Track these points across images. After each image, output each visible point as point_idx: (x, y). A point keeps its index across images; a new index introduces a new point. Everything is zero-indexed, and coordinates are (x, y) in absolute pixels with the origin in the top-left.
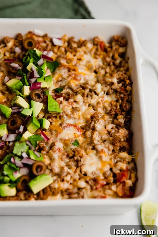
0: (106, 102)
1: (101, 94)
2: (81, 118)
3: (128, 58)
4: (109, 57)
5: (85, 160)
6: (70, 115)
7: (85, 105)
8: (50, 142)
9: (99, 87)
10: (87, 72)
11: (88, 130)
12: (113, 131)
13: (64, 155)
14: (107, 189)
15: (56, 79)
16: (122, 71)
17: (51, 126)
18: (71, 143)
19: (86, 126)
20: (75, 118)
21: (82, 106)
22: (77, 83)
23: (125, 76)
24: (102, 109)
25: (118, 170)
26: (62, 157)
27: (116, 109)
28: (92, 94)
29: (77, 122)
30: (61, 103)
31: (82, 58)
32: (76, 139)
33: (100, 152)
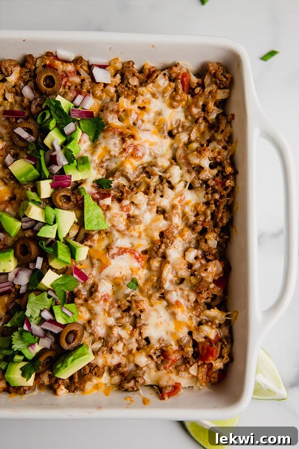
0: (187, 203)
1: (180, 187)
2: (143, 235)
3: (233, 116)
4: (196, 106)
5: (147, 318)
6: (123, 231)
7: (150, 210)
8: (90, 282)
9: (176, 173)
10: (156, 138)
11: (155, 258)
12: (197, 266)
13: (113, 307)
14: (182, 371)
15: (98, 158)
16: (219, 142)
17: (92, 252)
18: (124, 284)
19: (151, 249)
20: (132, 236)
21: (146, 212)
22: (136, 163)
23: (225, 153)
24: (181, 219)
25: (202, 338)
26: (109, 310)
27: (204, 221)
28: (163, 188)
29: (136, 242)
30: (108, 208)
31: (147, 106)
32: (133, 277)
33: (173, 305)
